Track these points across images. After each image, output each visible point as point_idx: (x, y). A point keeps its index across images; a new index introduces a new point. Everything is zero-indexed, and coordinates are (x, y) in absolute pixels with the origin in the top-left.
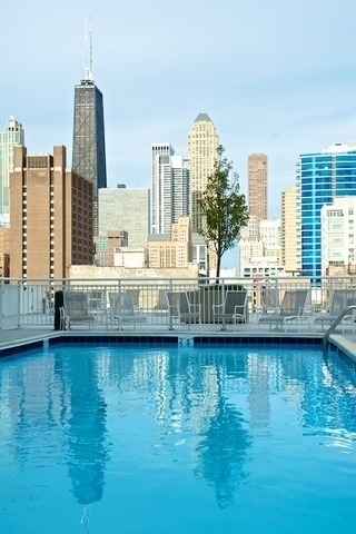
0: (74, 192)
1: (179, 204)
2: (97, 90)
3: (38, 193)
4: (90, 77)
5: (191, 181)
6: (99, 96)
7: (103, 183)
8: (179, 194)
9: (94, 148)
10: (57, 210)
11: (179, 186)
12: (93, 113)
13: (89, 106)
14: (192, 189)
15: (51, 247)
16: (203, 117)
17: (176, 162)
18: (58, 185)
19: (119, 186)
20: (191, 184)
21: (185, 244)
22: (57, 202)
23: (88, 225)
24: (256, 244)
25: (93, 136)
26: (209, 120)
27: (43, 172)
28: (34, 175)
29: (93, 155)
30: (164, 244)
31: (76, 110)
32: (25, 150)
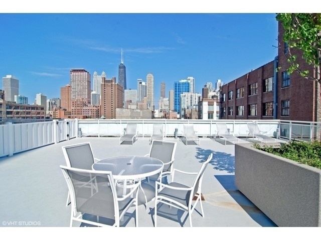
3: (108, 89)
6: (125, 67)
10: (113, 94)
12: (123, 71)
18: (114, 88)
21: (146, 103)
22: (113, 92)
27: (110, 84)
28: (107, 85)
30: (141, 103)
32: (105, 78)
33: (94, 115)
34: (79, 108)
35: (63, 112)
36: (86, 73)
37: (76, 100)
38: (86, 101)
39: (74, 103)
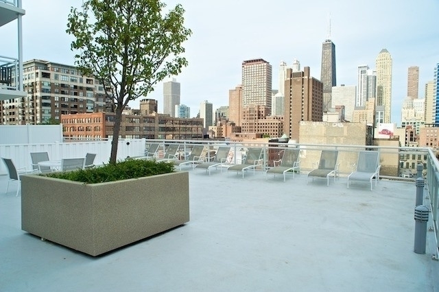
0: (313, 87)
1: (371, 92)
2: (333, 44)
3: (297, 88)
4: (330, 39)
5: (377, 81)
6: (333, 46)
7: (334, 84)
8: (371, 88)
9: (331, 69)
10: (305, 96)
11: (371, 84)
12: (331, 54)
13: (329, 51)
14: (377, 85)
15: (302, 113)
16: (384, 51)
17: (370, 73)
18: (306, 85)
19: (342, 85)
20: (377, 82)
21: (372, 111)
22: (305, 92)
23: (320, 103)
24: (410, 110)
25: (330, 64)
26: (387, 52)
27: (299, 79)
28: (295, 81)
29: (330, 72)
30: (361, 111)
31: (323, 53)
32: (291, 70)
33: (275, 132)
34: (253, 121)
35: (230, 128)
36: (265, 64)
37: (248, 109)
38: (262, 109)
39: (246, 114)
